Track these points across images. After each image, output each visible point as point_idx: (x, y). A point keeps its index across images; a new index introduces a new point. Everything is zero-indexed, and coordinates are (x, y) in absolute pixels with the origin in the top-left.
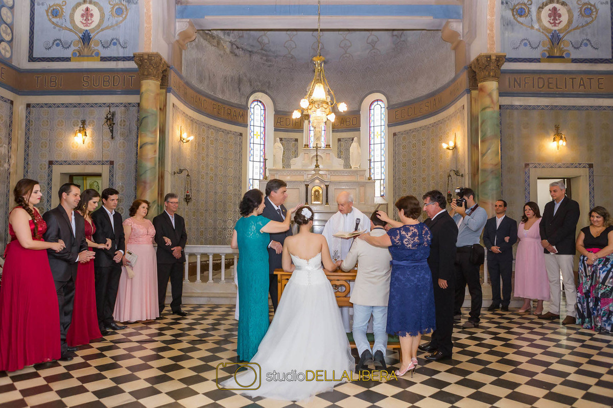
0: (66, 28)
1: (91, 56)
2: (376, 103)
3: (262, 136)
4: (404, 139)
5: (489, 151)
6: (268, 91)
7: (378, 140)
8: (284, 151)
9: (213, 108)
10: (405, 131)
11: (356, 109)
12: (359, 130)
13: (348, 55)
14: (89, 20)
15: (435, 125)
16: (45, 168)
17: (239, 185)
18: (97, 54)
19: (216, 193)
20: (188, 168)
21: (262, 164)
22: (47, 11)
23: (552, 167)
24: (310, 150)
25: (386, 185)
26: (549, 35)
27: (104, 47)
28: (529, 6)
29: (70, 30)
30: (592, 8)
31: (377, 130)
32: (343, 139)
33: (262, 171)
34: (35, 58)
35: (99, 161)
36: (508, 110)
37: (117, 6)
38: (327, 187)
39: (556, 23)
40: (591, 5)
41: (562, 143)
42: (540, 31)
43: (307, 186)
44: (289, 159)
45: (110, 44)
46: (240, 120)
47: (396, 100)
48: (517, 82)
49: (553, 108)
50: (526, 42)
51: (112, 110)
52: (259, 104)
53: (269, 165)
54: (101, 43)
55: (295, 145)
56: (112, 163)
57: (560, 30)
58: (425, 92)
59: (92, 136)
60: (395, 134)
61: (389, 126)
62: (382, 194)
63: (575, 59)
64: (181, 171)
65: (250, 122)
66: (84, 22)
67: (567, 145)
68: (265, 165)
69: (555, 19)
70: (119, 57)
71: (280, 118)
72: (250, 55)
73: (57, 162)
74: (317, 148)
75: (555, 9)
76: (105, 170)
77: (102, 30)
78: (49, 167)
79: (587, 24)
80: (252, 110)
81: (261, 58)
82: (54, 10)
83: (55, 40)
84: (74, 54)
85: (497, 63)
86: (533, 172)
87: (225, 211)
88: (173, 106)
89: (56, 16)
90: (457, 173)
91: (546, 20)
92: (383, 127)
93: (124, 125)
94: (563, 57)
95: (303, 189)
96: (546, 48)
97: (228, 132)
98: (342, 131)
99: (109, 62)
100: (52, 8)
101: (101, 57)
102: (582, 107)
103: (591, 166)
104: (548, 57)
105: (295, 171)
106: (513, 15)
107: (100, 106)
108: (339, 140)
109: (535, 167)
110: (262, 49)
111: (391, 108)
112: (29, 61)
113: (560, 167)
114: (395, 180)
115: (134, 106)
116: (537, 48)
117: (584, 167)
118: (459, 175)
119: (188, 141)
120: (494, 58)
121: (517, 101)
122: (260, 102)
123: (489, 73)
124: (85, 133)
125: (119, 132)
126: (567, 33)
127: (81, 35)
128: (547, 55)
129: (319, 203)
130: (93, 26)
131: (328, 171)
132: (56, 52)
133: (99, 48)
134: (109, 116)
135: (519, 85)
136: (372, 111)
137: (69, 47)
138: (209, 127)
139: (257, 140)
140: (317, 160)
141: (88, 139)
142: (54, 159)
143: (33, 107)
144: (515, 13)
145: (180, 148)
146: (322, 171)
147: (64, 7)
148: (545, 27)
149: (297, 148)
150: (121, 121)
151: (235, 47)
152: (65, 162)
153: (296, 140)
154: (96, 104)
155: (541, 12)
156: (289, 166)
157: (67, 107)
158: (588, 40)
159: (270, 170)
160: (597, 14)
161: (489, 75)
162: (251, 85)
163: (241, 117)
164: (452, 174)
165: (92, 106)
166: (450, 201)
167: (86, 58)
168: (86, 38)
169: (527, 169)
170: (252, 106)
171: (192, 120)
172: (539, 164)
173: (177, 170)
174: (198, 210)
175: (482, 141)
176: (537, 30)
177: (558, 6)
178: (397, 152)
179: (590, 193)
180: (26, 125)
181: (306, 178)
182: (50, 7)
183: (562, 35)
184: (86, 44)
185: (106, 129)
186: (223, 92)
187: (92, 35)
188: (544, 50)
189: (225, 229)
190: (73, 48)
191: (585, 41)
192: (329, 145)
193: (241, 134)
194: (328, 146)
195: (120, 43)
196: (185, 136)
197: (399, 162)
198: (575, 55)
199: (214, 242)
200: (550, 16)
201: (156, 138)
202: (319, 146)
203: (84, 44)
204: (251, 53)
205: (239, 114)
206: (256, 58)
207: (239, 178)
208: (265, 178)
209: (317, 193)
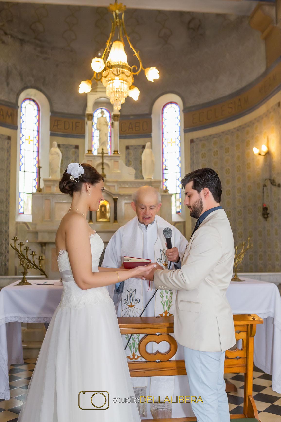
2: (169, 106)
3: (36, 141)
4: (203, 146)
6: (42, 88)
7: (172, 148)
10: (204, 137)
11: (147, 112)
12: (150, 136)
15: (241, 129)
21: (35, 174)
24: (94, 157)
31: (172, 136)
32: (132, 146)
38: (115, 201)
46: (9, 120)
47: (193, 101)
52: (32, 103)
53: (43, 176)
58: (228, 92)
60: (192, 141)
61: (186, 131)
62: (178, 210)
65: (21, 123)
68: (39, 175)
71: (58, 121)
72: (22, 44)
80: (23, 109)
81: (35, 49)
90: (273, 182)
98: (131, 137)
108: (127, 148)
110: (36, 38)
118: (275, 185)
122: (34, 101)
129: (106, 220)
136: (165, 115)
139: (29, 146)
140: (103, 169)
151: (2, 33)
153: (77, 147)
159: (45, 181)
162: (22, 79)
163: (9, 117)
164: (268, 183)
166: (266, 216)
170: (24, 105)
178: (195, 162)
192: (118, 151)
193: (9, 138)
194: (116, 151)
202: (105, 152)
204: (22, 41)
205: (7, 114)
206: (28, 48)
207: (7, 191)
208: (39, 190)
209: (103, 209)
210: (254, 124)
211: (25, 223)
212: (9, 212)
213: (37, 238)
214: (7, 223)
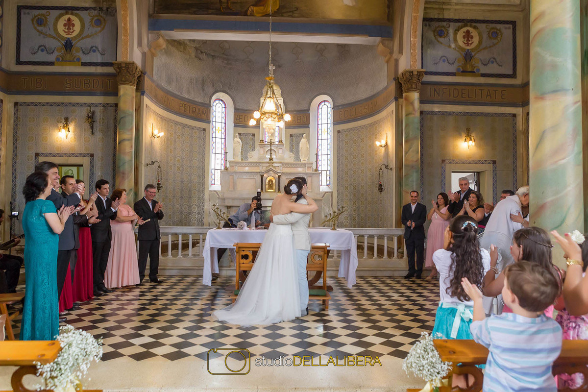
0: (50, 36)
1: (73, 61)
2: (323, 104)
3: (223, 131)
4: (347, 136)
5: (411, 149)
6: (228, 91)
7: (324, 136)
8: (242, 145)
9: (180, 107)
11: (307, 108)
12: (308, 127)
13: (300, 60)
14: (70, 29)
15: (372, 125)
16: (32, 159)
17: (203, 174)
18: (79, 59)
19: (182, 182)
20: (158, 160)
21: (223, 156)
22: (33, 20)
23: (463, 163)
24: (265, 145)
25: (331, 176)
26: (463, 54)
27: (84, 53)
28: (448, 29)
29: (54, 38)
30: (498, 32)
31: (324, 127)
32: (295, 134)
33: (223, 162)
34: (22, 61)
35: (81, 154)
36: (429, 115)
37: (96, 18)
38: (279, 177)
39: (469, 44)
40: (497, 30)
41: (472, 143)
42: (456, 50)
43: (262, 176)
44: (247, 152)
45: (90, 51)
46: (204, 117)
47: (341, 102)
48: (437, 92)
49: (466, 114)
50: (444, 59)
51: (92, 109)
52: (221, 102)
53: (230, 158)
54: (82, 50)
55: (253, 139)
56: (92, 155)
57: (472, 50)
59: (75, 131)
60: (339, 132)
61: (334, 124)
62: (328, 183)
63: (484, 74)
64: (153, 163)
65: (213, 119)
66: (66, 31)
67: (476, 144)
68: (226, 157)
69: (468, 40)
70: (98, 63)
71: (239, 115)
72: (213, 59)
73: (43, 154)
74: (271, 143)
75: (468, 32)
76: (86, 161)
77: (83, 38)
78: (36, 159)
79: (494, 45)
80: (214, 107)
81: (223, 62)
82: (38, 19)
83: (40, 46)
84: (57, 59)
85: (419, 78)
86: (448, 167)
87: (190, 197)
88: (146, 107)
89: (41, 25)
90: (387, 167)
91: (461, 41)
92: (329, 125)
93: (103, 123)
94: (474, 72)
95: (259, 178)
96: (460, 65)
97: (193, 128)
98: (294, 128)
99: (89, 67)
100: (37, 18)
101: (82, 62)
102: (489, 113)
103: (494, 162)
104: (462, 72)
105: (251, 163)
106: (435, 36)
107: (82, 105)
108: (291, 135)
109: (450, 163)
110: (223, 54)
111: (336, 108)
112: (16, 64)
113: (470, 163)
114: (338, 171)
115: (111, 106)
116: (453, 63)
117: (489, 163)
118: (388, 169)
119: (159, 137)
120: (415, 73)
121: (436, 108)
122: (222, 101)
123: (412, 86)
124: (69, 129)
125: (98, 128)
126: (478, 52)
127: (63, 42)
128: (462, 70)
129: (273, 191)
130: (74, 34)
131: (281, 163)
132: (41, 57)
133: (81, 55)
134: (90, 115)
135: (439, 94)
136: (320, 110)
137: (52, 53)
138: (177, 123)
139: (219, 135)
140: (271, 154)
141: (71, 135)
142: (40, 151)
143: (21, 105)
144: (436, 34)
145: (151, 143)
146: (275, 163)
147: (48, 17)
148: (460, 46)
149: (254, 142)
150: (100, 119)
151: (199, 52)
152: (50, 154)
153: (254, 135)
154: (78, 104)
155: (457, 34)
156: (247, 158)
157: (51, 105)
158: (494, 58)
159: (230, 162)
160: (501, 36)
161: (412, 88)
162: (213, 86)
163: (204, 114)
164: (383, 167)
165: (74, 106)
166: (381, 190)
167: (68, 62)
168: (68, 45)
169: (443, 164)
170: (215, 104)
171: (162, 118)
172: (453, 160)
173: (149, 162)
174: (167, 196)
175: (406, 141)
176: (453, 48)
177: (471, 29)
178: (340, 147)
179: (493, 185)
180: (14, 121)
181: (262, 169)
182: (35, 16)
183: (473, 54)
184: (68, 50)
185: (87, 126)
186: (189, 92)
187: (74, 43)
188: (459, 66)
189: (190, 213)
190: (56, 54)
191: (492, 59)
192: (282, 141)
193: (204, 130)
195: (98, 50)
196: (156, 132)
197: (342, 155)
198: (484, 70)
199: (181, 223)
200: (464, 37)
201: (132, 135)
202: (273, 141)
203: (66, 50)
204: (213, 57)
205: (203, 111)
206: (218, 62)
207: (203, 168)
208: (226, 169)
209: (271, 183)
210: (380, 122)
211: (215, 191)
212: (204, 183)
213: (225, 203)
214: (203, 191)
